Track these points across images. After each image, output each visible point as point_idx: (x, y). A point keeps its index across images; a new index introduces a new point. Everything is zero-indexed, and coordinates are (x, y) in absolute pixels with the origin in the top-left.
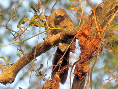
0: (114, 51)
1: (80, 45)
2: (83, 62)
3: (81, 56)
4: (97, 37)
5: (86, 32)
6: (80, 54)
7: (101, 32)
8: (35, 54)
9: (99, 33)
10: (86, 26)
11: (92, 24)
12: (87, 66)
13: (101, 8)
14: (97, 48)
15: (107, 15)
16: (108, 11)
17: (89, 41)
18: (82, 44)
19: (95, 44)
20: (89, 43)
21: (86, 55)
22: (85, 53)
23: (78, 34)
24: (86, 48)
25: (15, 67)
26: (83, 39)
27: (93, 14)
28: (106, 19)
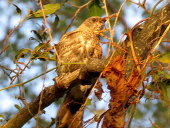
0: (162, 95)
1: (109, 87)
2: (115, 113)
3: (112, 103)
4: (136, 74)
5: (118, 67)
6: (111, 101)
7: (141, 66)
8: (41, 102)
9: (138, 68)
10: (118, 57)
11: (126, 54)
12: (121, 118)
13: (140, 30)
14: (136, 91)
15: (150, 39)
16: (150, 34)
17: (122, 80)
18: (113, 85)
19: (133, 84)
20: (123, 83)
21: (119, 102)
22: (118, 99)
23: (106, 70)
24: (119, 91)
25: (12, 124)
26: (115, 77)
27: (128, 39)
28: (148, 45)
